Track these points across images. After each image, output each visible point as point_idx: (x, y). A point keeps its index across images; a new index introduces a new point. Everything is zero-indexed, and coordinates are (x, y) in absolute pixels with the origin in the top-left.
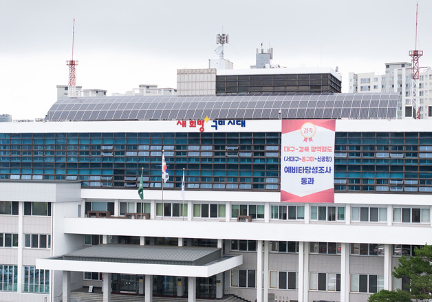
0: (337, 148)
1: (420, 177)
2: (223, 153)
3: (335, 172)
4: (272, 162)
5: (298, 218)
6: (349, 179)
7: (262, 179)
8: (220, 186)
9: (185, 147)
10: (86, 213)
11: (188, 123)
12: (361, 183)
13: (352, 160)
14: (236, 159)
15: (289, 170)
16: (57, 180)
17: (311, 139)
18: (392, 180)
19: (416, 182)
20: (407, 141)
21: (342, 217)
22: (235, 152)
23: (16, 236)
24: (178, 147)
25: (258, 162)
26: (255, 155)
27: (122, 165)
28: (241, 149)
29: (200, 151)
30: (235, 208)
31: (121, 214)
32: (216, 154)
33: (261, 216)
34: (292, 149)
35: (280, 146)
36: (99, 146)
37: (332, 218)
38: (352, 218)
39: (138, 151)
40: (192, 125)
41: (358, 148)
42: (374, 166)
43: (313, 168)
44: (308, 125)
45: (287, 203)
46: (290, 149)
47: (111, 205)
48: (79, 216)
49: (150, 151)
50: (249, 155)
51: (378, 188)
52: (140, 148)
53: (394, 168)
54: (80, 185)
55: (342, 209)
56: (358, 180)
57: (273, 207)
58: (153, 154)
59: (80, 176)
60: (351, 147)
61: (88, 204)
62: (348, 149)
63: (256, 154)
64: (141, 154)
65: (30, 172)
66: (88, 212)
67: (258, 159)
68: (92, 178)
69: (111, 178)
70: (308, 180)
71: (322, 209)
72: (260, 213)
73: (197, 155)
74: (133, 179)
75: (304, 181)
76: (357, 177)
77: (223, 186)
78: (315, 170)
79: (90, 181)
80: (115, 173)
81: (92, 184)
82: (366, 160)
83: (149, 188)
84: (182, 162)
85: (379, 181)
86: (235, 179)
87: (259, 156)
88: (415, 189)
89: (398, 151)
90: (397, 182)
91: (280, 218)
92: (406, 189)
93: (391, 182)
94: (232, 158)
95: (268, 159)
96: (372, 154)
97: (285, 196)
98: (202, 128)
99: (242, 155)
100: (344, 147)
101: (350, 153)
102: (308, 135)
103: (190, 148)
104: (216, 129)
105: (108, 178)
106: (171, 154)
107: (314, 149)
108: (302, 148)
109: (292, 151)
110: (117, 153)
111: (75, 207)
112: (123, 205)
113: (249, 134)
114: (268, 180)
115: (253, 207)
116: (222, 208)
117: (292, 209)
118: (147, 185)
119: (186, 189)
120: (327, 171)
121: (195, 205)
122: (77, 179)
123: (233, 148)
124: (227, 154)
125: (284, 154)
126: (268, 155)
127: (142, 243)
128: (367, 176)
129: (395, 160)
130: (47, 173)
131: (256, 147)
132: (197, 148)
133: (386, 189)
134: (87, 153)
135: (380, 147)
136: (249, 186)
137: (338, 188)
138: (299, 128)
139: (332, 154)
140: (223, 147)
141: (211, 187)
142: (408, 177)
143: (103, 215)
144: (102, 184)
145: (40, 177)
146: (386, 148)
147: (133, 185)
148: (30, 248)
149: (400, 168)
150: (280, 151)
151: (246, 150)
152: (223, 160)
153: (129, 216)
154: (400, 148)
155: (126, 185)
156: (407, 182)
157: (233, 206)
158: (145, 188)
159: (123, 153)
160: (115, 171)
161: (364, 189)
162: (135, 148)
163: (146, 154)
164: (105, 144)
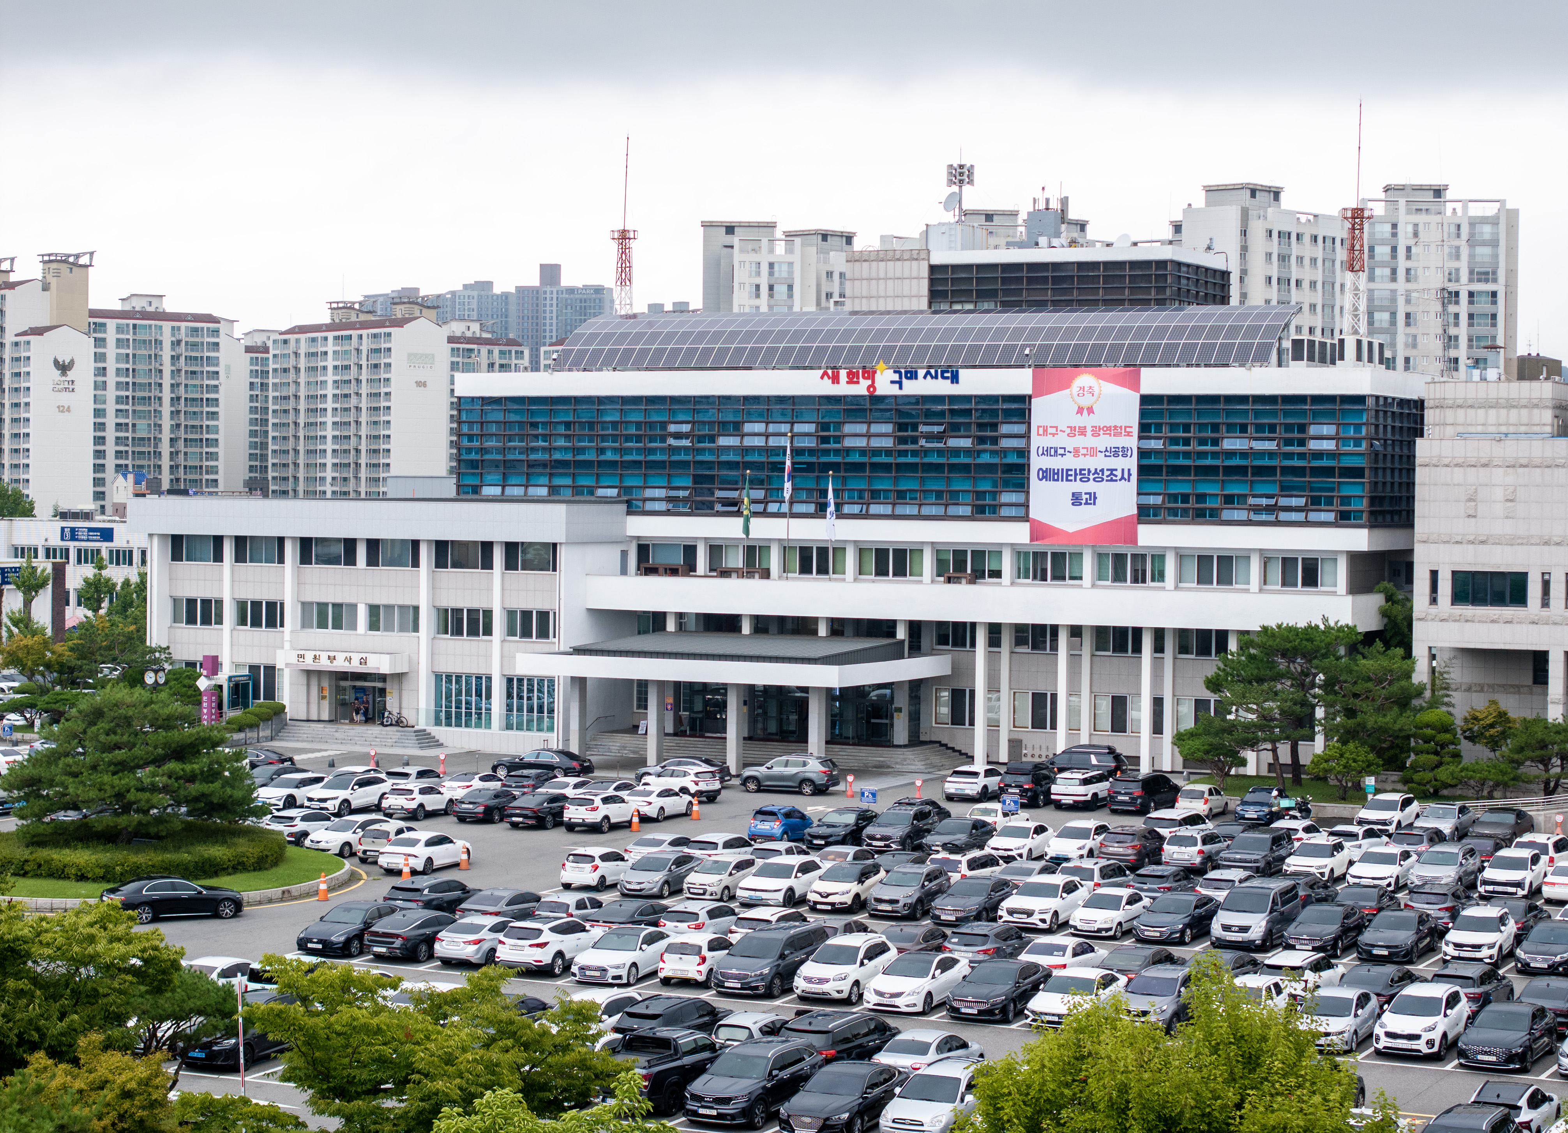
0: (1144, 429)
1: (1312, 490)
2: (915, 440)
3: (1139, 481)
4: (1012, 459)
5: (1071, 578)
6: (1169, 495)
7: (994, 494)
8: (909, 510)
9: (839, 425)
10: (639, 569)
11: (843, 374)
12: (1192, 504)
13: (1176, 454)
14: (940, 452)
15: (1047, 475)
16: (577, 498)
17: (1090, 410)
18: (1254, 496)
19: (1301, 502)
20: (1286, 413)
21: (1159, 576)
22: (939, 437)
23: (488, 614)
24: (825, 426)
25: (985, 458)
26: (979, 444)
27: (709, 465)
28: (953, 430)
29: (869, 436)
30: (943, 557)
31: (711, 570)
32: (902, 440)
33: (997, 574)
34: (1053, 431)
35: (1029, 424)
36: (664, 425)
37: (1139, 578)
38: (1180, 578)
39: (743, 436)
40: (853, 378)
41: (1187, 428)
42: (1218, 467)
43: (1096, 472)
44: (1085, 379)
45: (1048, 546)
46: (1050, 430)
47: (690, 551)
48: (624, 571)
49: (767, 436)
50: (966, 443)
51: (1226, 515)
52: (748, 428)
53: (1260, 471)
54: (624, 507)
55: (1159, 558)
56: (1185, 498)
57: (1019, 553)
58: (773, 442)
59: (625, 487)
60: (1173, 427)
61: (643, 550)
62: (1166, 432)
63: (981, 440)
64: (748, 442)
65: (523, 480)
66: (642, 566)
67: (985, 451)
68: (649, 493)
69: (686, 493)
70: (1084, 497)
71: (1119, 559)
72: (994, 567)
73: (861, 443)
74: (734, 494)
75: (1076, 499)
76: (1186, 489)
77: (914, 510)
78: (1099, 475)
79: (645, 500)
80: (695, 482)
81: (649, 506)
82: (1202, 455)
83: (765, 514)
84: (832, 459)
85: (1229, 500)
86: (939, 494)
87: (988, 446)
88: (1300, 516)
89: (1267, 435)
90: (1264, 501)
91: (1035, 577)
92: (1283, 516)
93: (1251, 501)
94: (932, 450)
95: (1005, 452)
96: (1215, 442)
97: (1039, 531)
98: (872, 385)
99: (953, 443)
100: (1159, 427)
101: (1171, 439)
102: (1086, 402)
103: (848, 428)
104: (901, 388)
105: (682, 494)
106: (810, 443)
107: (1097, 431)
108: (1073, 429)
109: (1053, 435)
110: (701, 438)
111: (613, 555)
112: (716, 550)
113: (967, 398)
114: (1006, 498)
115: (979, 555)
116: (916, 556)
117: (1059, 558)
118: (760, 508)
119: (840, 516)
120: (1123, 478)
121: (862, 551)
122: (619, 495)
123: (936, 429)
124: (922, 442)
125: (1037, 442)
126: (1005, 443)
127: (746, 629)
128: (1203, 489)
129: (1262, 454)
130: (557, 481)
131: (981, 426)
132: (862, 428)
133: (1242, 515)
134: (639, 438)
135: (1230, 427)
136: (967, 510)
137: (1146, 514)
138: (1066, 385)
139: (1132, 442)
140: (915, 427)
141: (890, 513)
142: (1287, 490)
143: (673, 572)
144: (670, 506)
145: (543, 491)
146: (1243, 428)
147: (732, 508)
148: (517, 638)
149: (1270, 471)
150: (1027, 436)
151: (962, 433)
152: (915, 453)
153: (725, 573)
154: (1272, 428)
155: (718, 507)
156: (1283, 502)
157: (939, 551)
158: (756, 514)
159: (712, 439)
160: (697, 479)
161: (1198, 516)
162: (736, 428)
163: (759, 442)
164: (676, 420)
